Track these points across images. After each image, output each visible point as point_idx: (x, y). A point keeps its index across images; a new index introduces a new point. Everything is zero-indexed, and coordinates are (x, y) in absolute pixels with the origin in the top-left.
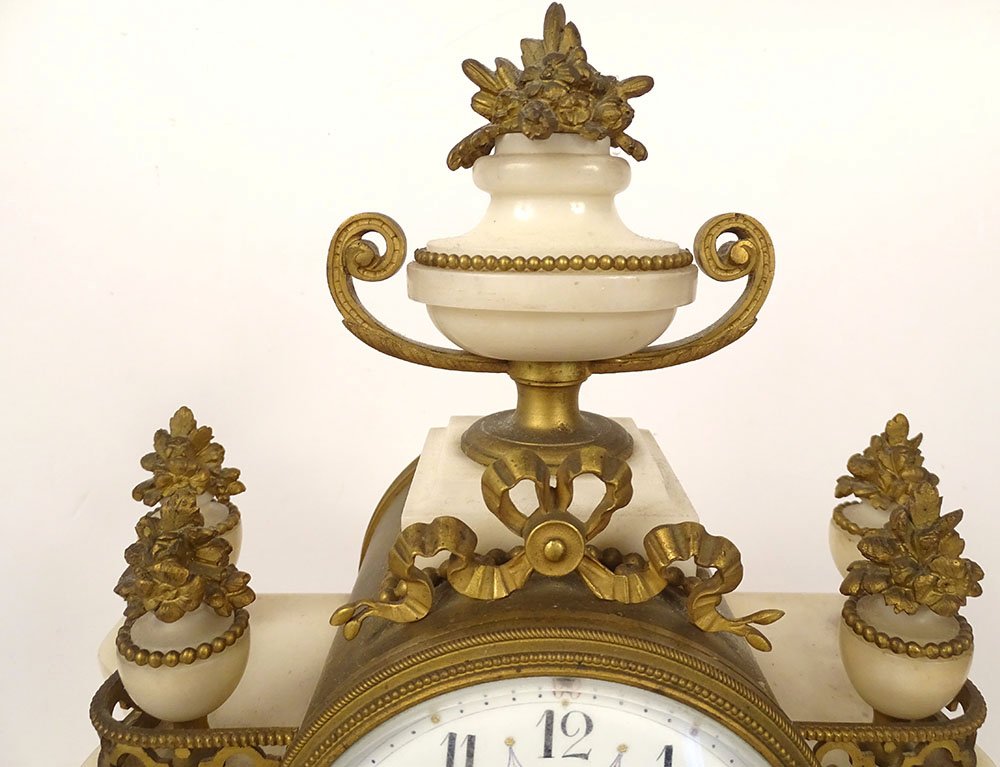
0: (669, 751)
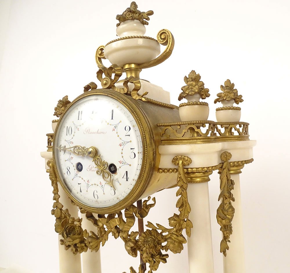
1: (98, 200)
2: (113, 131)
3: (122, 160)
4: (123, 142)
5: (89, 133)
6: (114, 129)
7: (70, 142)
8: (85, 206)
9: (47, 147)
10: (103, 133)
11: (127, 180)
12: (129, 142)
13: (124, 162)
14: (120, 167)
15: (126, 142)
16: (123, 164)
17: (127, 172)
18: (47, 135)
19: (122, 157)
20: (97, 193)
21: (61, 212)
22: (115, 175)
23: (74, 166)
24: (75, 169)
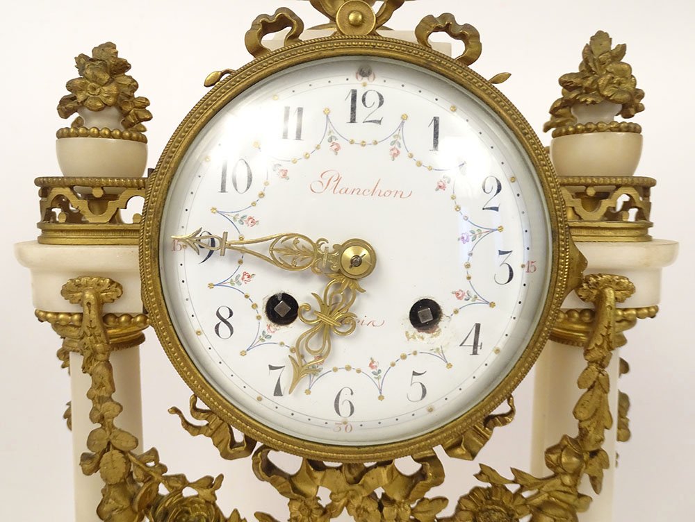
0: (436, 121)
1: (350, 419)
2: (437, 190)
3: (464, 286)
4: (475, 229)
5: (337, 190)
6: (441, 184)
7: (239, 217)
8: (306, 443)
9: (39, 225)
10: (398, 195)
11: (475, 353)
12: (493, 230)
13: (473, 294)
14: (456, 312)
15: (483, 230)
16: (470, 302)
17: (478, 326)
18: (38, 182)
19: (469, 278)
20: (351, 398)
21: (128, 461)
22: (430, 335)
23: (255, 306)
24: (259, 318)
